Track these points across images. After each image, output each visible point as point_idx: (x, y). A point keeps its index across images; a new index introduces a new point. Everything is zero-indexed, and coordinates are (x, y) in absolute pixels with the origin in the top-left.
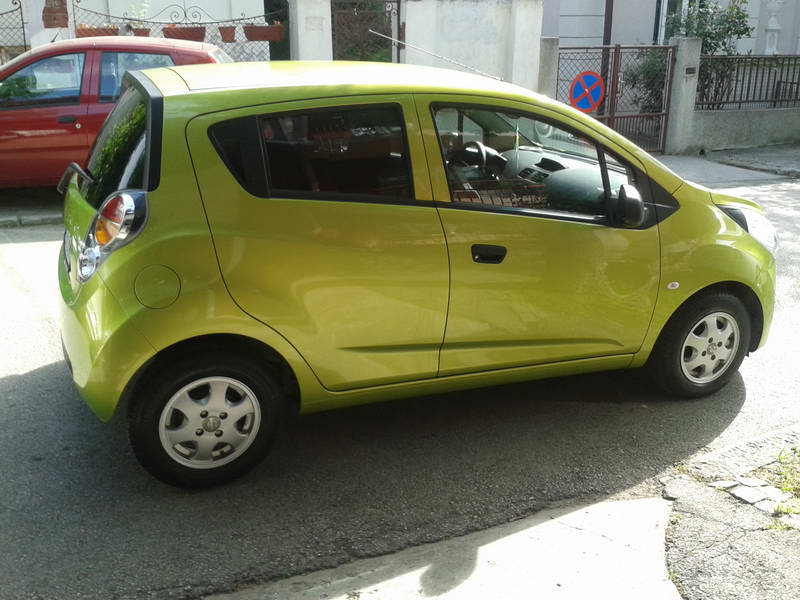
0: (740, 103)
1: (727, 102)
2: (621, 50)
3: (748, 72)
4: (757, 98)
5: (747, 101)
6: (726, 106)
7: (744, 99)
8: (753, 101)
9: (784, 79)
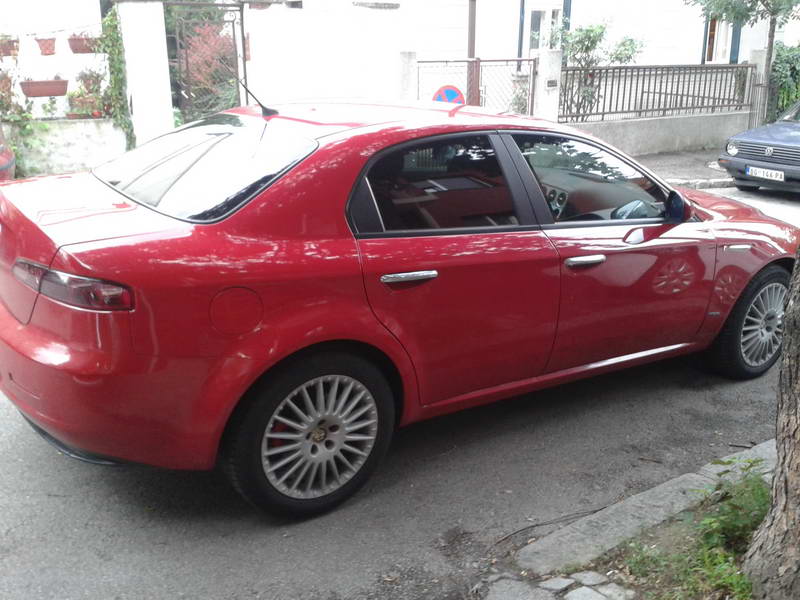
0: (603, 114)
1: (591, 114)
2: (481, 64)
3: (609, 83)
4: (619, 109)
5: (610, 112)
6: (590, 118)
7: (607, 110)
8: (616, 112)
9: (646, 89)
